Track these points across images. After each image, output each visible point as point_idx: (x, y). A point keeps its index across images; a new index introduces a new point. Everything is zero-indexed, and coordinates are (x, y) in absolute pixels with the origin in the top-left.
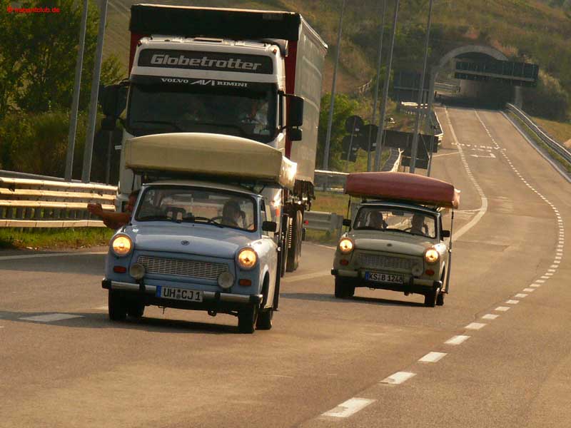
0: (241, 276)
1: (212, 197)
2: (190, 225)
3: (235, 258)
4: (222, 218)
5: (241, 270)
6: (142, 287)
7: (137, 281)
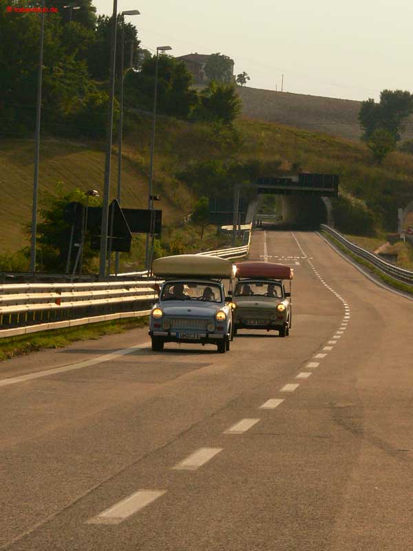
0: (218, 325)
1: (198, 286)
2: (189, 301)
3: (215, 316)
4: (204, 296)
5: (218, 322)
6: (169, 334)
7: (166, 331)
